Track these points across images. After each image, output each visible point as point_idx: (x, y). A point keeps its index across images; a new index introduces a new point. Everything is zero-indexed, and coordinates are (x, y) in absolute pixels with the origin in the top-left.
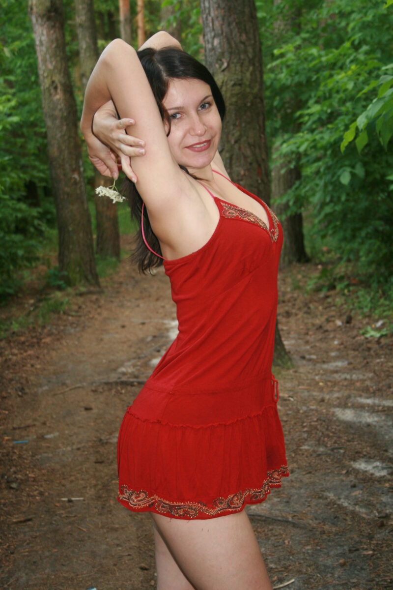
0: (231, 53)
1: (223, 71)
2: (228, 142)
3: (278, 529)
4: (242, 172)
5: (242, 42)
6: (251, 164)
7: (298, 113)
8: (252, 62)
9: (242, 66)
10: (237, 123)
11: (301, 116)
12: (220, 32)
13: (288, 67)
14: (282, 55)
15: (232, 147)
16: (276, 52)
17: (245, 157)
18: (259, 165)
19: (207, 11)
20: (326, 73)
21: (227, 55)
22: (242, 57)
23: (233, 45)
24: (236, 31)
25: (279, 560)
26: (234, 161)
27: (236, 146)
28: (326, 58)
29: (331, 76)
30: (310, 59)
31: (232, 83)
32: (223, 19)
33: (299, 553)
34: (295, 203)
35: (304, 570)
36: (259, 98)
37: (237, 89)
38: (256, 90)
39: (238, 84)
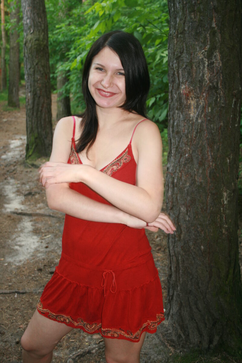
0: (34, 26)
1: (31, 34)
2: (33, 64)
3: (47, 218)
4: (39, 77)
5: (40, 22)
6: (42, 74)
7: (67, 54)
8: (43, 31)
9: (39, 32)
10: (37, 56)
11: (68, 55)
12: (30, 17)
13: (62, 33)
14: (61, 28)
15: (35, 66)
16: (57, 26)
17: (40, 71)
18: (46, 75)
19: (24, 7)
20: (77, 37)
21: (33, 27)
22: (39, 28)
23: (36, 23)
24: (36, 17)
25: (46, 229)
26: (36, 72)
27: (36, 67)
29: (79, 39)
30: (72, 30)
31: (35, 39)
32: (31, 12)
33: (54, 226)
34: (66, 92)
35: (55, 232)
36: (46, 46)
37: (37, 42)
38: (45, 43)
39: (37, 40)
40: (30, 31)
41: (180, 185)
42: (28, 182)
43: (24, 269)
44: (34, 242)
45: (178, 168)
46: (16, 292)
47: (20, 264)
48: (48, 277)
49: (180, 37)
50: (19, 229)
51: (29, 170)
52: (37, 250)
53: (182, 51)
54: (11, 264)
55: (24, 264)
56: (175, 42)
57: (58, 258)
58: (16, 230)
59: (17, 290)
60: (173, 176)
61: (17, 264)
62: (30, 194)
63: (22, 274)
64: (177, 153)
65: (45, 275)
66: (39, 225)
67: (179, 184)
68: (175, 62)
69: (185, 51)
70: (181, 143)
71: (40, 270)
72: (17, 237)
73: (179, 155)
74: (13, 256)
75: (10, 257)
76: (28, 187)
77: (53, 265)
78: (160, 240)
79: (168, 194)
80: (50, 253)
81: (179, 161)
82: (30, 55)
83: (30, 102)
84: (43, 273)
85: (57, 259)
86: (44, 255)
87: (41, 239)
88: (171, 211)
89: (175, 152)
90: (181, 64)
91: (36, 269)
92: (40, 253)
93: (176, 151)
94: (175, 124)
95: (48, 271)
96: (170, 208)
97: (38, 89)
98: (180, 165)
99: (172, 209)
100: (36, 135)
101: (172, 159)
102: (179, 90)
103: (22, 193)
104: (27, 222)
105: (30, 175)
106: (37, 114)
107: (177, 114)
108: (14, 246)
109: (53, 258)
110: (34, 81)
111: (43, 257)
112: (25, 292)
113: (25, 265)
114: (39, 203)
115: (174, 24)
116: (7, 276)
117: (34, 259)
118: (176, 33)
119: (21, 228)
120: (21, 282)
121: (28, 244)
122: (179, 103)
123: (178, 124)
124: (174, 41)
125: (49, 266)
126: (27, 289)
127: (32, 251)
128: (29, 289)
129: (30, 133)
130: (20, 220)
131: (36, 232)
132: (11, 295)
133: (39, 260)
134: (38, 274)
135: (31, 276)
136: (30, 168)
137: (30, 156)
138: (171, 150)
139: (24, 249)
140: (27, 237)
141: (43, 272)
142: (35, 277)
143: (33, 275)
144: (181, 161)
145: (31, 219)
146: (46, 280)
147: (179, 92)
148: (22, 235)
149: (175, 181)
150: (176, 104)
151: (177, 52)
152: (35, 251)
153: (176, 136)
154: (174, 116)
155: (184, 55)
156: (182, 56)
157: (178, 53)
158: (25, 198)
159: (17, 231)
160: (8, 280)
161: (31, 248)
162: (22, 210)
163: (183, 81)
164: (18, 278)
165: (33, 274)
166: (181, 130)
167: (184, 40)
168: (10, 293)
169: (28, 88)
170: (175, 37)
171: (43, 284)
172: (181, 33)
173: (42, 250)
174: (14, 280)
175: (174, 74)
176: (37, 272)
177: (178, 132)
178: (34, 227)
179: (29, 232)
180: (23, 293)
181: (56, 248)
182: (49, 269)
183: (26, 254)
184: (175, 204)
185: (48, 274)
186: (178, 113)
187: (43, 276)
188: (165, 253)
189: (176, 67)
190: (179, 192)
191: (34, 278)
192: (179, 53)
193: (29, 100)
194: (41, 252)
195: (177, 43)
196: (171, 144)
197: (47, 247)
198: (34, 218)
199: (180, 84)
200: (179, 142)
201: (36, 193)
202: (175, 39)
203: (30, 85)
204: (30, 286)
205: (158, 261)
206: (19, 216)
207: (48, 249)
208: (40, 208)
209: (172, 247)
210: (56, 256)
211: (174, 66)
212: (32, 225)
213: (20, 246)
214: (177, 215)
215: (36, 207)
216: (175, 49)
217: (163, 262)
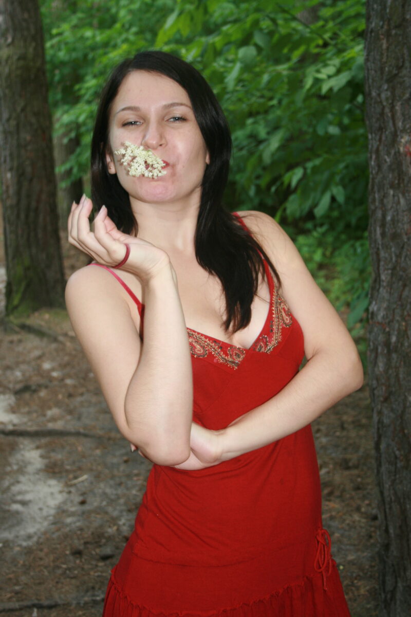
0: (15, 30)
1: (9, 45)
2: (15, 110)
3: (72, 440)
4: (28, 138)
6: (36, 130)
7: (76, 87)
8: (34, 38)
9: (25, 41)
10: (23, 93)
11: (79, 90)
12: (3, 9)
13: (66, 44)
14: (60, 34)
15: (19, 115)
16: (54, 31)
17: (31, 125)
18: (44, 132)
20: (101, 51)
21: (11, 31)
22: (25, 33)
23: (17, 22)
24: (18, 9)
25: (74, 463)
26: (21, 127)
27: (22, 115)
28: (100, 37)
29: (105, 54)
31: (16, 57)
33: (90, 456)
35: (94, 468)
36: (41, 71)
37: (21, 63)
38: (39, 64)
39: (22, 57)
40: (6, 40)
41: (403, 348)
42: (17, 364)
43: (41, 554)
44: (52, 494)
45: (398, 311)
46: (34, 606)
47: (30, 543)
48: (100, 569)
49: (396, 34)
50: (15, 467)
51: (15, 338)
52: (61, 511)
53: (401, 64)
54: (11, 545)
55: (38, 543)
56: (385, 46)
57: (112, 525)
58: (8, 469)
59: (36, 602)
60: (387, 329)
61: (24, 544)
62: (26, 388)
63: (39, 566)
64: (394, 279)
65: (92, 564)
66: (58, 456)
67: (402, 345)
68: (385, 87)
69: (407, 64)
70: (403, 259)
71: (78, 553)
72: (13, 484)
73: (401, 283)
74: (12, 526)
75: (5, 529)
76: (18, 374)
77: (104, 541)
78: (328, 473)
79: (376, 369)
80: (93, 515)
81: (400, 298)
82: (7, 91)
83: (11, 191)
84: (86, 560)
85: (110, 527)
86: (79, 521)
87: (67, 485)
88: (386, 405)
89: (389, 278)
90: (398, 92)
91: (68, 552)
92: (69, 516)
93: (392, 275)
94: (389, 218)
95: (97, 554)
96: (382, 399)
97: (28, 163)
98: (402, 305)
99: (386, 399)
100: (27, 262)
101: (383, 292)
102: (396, 145)
103: (9, 389)
104: (29, 451)
105: (20, 348)
106: (27, 216)
107: (391, 198)
108: (9, 505)
109: (101, 526)
110: (19, 146)
111: (78, 524)
112: (53, 603)
113: (41, 544)
114: (50, 408)
115: (379, 7)
116: (7, 571)
117: (58, 530)
118: (385, 27)
119: (17, 464)
120: (40, 584)
121: (40, 499)
122: (396, 174)
123: (396, 218)
124: (382, 44)
125: (96, 542)
126: (57, 598)
127: (52, 512)
128: (62, 596)
129: (14, 258)
130: (13, 448)
131: (52, 470)
132: (23, 612)
133: (70, 531)
134: (75, 562)
135: (61, 567)
136: (17, 333)
137: (16, 307)
138: (378, 275)
139: (33, 509)
140: (34, 484)
141: (86, 557)
142: (69, 569)
143: (64, 566)
144: (403, 296)
145: (38, 443)
146: (96, 574)
147: (397, 150)
148: (22, 479)
149: (394, 339)
150: (391, 176)
151: (390, 66)
152: (58, 513)
153: (391, 244)
154: (385, 201)
155: (404, 72)
156: (400, 75)
157: (391, 68)
158: (17, 399)
159: (10, 472)
160: (10, 579)
161: (48, 506)
162: (14, 425)
163: (404, 127)
164: (32, 574)
165: (64, 563)
166: (403, 231)
167: (405, 41)
168: (21, 609)
169: (5, 161)
170: (382, 34)
171: (91, 585)
172: (397, 27)
173: (73, 509)
174: (24, 579)
175: (382, 114)
176: (71, 558)
177: (395, 236)
178: (46, 461)
179: (38, 472)
180: (50, 607)
181: (104, 503)
182: (98, 550)
183: (39, 520)
184: (394, 389)
185: (98, 560)
186: (394, 196)
187: (86, 567)
188: (343, 501)
189: (387, 99)
190: (402, 363)
191: (68, 572)
192: (395, 69)
193: (8, 187)
194: (73, 514)
195: (388, 48)
196: (379, 260)
197: (83, 503)
198: (44, 441)
199: (399, 133)
200: (398, 256)
201: (40, 386)
202: (383, 39)
203: (11, 155)
204: (63, 590)
205: (332, 518)
206: (11, 438)
207: (87, 507)
208: (53, 419)
209: (389, 483)
210: (108, 521)
211: (383, 96)
212: (42, 456)
213: (24, 503)
214: (400, 412)
215: (44, 415)
216: (384, 60)
217: (344, 520)
